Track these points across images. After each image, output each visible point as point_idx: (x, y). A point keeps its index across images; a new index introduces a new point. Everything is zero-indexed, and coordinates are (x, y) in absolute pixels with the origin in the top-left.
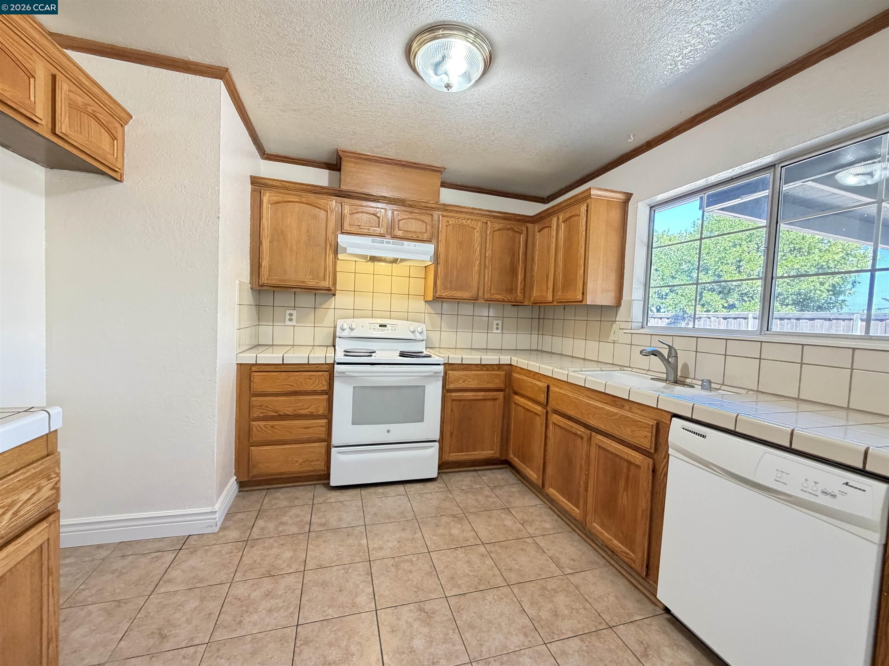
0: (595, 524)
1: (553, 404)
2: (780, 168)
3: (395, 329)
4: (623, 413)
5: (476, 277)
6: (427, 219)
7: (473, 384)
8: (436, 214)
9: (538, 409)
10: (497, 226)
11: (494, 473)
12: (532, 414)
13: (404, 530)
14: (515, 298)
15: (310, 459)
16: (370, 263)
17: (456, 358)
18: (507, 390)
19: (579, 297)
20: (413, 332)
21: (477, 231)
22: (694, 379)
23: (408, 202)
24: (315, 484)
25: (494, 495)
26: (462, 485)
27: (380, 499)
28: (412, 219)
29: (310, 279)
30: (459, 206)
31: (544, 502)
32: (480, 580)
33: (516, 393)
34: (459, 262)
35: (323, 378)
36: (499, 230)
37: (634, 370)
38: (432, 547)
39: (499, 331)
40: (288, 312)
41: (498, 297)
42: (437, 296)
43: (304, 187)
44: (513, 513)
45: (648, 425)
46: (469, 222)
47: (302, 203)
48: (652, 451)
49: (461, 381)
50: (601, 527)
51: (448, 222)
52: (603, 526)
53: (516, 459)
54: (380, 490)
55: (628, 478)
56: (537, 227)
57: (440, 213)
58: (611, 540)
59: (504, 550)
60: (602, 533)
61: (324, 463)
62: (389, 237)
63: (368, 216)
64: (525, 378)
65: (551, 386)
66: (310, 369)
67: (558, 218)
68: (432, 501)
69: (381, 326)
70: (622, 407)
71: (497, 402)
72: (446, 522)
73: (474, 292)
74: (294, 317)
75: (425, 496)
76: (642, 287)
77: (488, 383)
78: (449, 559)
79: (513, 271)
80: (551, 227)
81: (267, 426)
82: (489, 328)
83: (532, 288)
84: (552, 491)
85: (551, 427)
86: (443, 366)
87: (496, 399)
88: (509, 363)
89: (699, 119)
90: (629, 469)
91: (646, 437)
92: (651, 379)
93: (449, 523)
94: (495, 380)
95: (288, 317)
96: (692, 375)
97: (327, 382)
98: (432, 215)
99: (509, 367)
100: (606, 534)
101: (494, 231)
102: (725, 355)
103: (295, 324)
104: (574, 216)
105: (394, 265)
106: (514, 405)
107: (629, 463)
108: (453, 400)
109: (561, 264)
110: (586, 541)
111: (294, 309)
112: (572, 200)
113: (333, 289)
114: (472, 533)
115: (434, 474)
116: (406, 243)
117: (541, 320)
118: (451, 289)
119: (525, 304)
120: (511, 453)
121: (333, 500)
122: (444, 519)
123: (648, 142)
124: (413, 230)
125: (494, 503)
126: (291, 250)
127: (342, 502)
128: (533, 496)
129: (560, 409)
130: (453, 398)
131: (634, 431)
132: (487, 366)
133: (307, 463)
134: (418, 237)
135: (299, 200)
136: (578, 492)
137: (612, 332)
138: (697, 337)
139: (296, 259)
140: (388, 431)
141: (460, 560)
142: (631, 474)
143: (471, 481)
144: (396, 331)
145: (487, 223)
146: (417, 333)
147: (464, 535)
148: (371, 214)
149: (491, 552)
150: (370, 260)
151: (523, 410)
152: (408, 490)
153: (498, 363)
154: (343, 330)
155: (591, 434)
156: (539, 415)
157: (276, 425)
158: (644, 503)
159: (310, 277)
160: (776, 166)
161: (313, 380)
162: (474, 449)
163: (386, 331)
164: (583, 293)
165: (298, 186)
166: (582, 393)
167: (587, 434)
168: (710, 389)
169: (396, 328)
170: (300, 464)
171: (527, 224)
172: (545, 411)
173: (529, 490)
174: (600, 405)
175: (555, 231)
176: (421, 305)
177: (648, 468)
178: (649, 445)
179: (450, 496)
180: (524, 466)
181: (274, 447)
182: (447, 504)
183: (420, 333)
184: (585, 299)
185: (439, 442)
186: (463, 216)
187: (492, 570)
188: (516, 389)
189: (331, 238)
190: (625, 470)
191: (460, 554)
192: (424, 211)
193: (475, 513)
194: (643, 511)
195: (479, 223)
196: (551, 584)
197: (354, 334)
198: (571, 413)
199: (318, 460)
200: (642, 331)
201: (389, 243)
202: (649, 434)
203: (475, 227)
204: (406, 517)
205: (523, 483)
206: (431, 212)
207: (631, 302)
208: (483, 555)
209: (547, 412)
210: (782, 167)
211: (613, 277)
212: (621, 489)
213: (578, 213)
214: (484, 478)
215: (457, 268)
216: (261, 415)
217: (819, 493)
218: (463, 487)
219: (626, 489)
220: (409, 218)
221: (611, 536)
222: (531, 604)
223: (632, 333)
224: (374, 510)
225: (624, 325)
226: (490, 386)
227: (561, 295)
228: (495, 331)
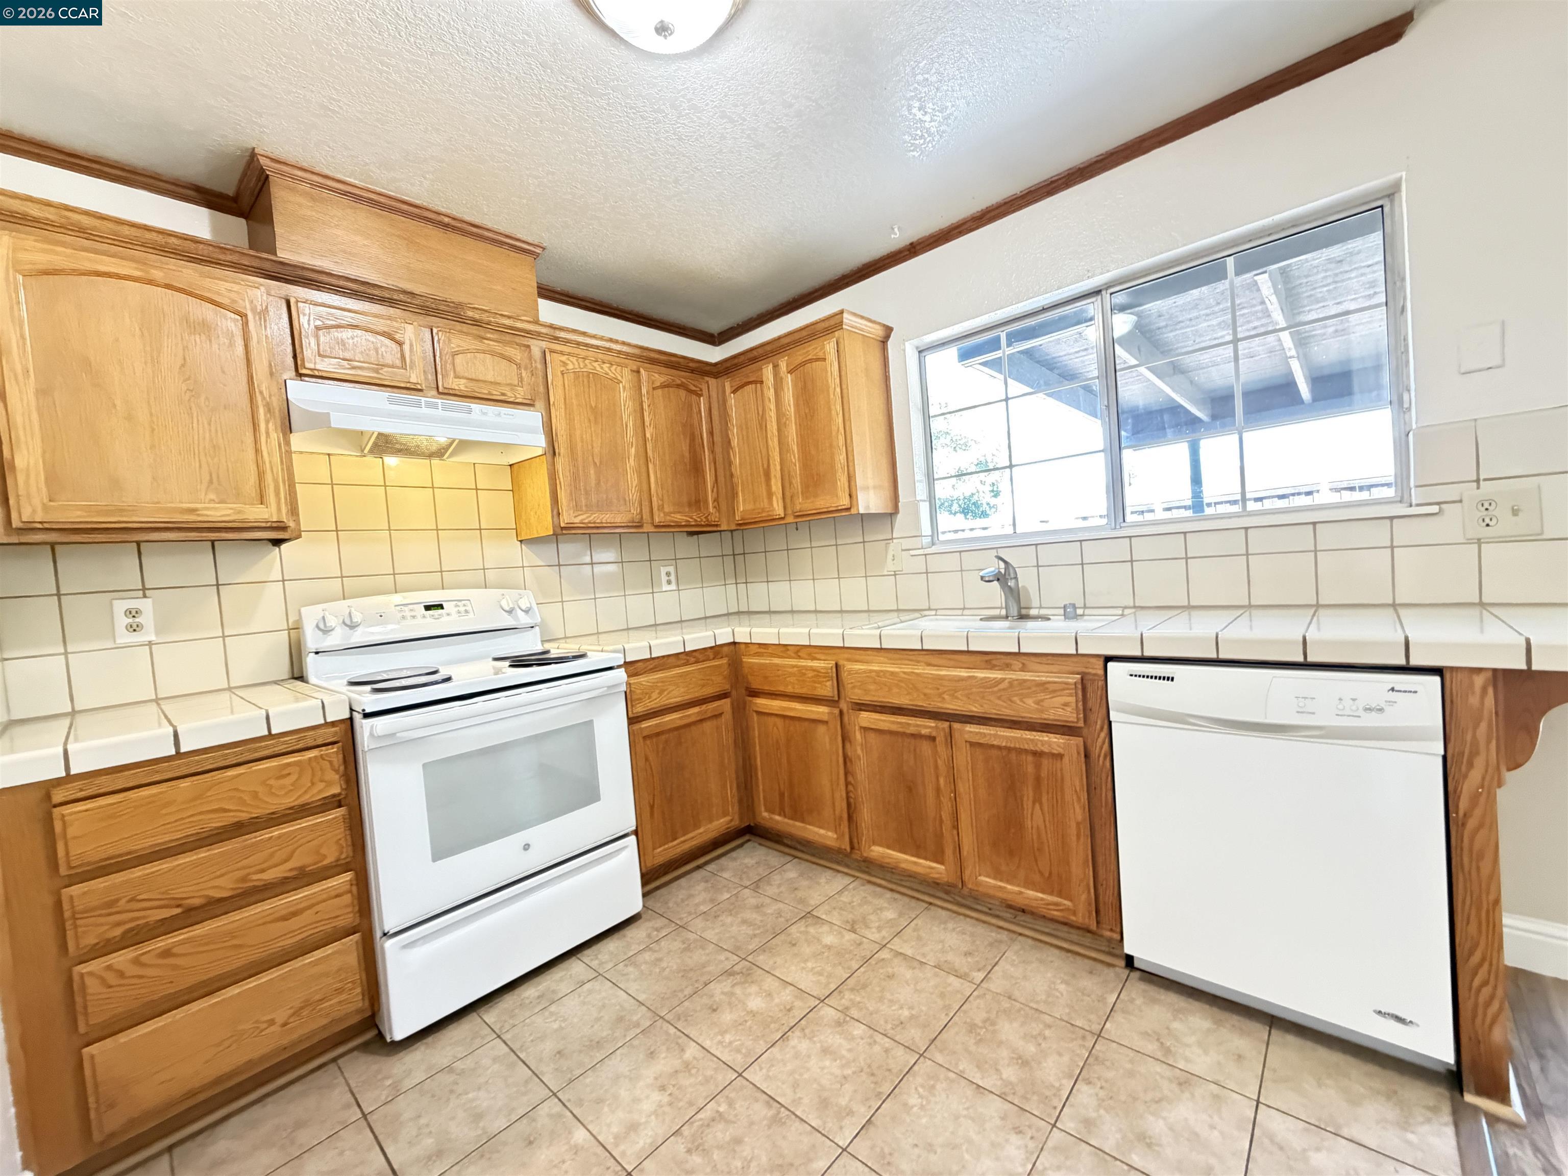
0: (982, 878)
1: (854, 694)
2: (1108, 295)
3: (466, 611)
4: (1014, 677)
5: (632, 480)
6: (516, 354)
7: (676, 695)
8: (537, 346)
9: (821, 711)
10: (659, 379)
11: (735, 859)
12: (806, 724)
13: (651, 1055)
14: (706, 518)
15: (317, 997)
16: (370, 459)
17: (637, 649)
18: (734, 693)
19: (844, 502)
20: (510, 612)
21: (624, 387)
22: (1041, 607)
23: (470, 313)
24: (334, 1060)
25: (768, 901)
26: (697, 905)
27: (547, 1014)
28: (484, 352)
29: (212, 501)
31: (853, 876)
32: (873, 1075)
33: (754, 693)
34: (596, 450)
35: (326, 765)
36: (663, 386)
37: (939, 612)
38: (738, 1061)
39: (673, 586)
40: (120, 606)
41: (676, 518)
42: (563, 525)
43: (153, 236)
44: (824, 917)
45: (1066, 683)
46: (606, 366)
47: (150, 282)
48: (1081, 724)
49: (654, 695)
50: (995, 878)
51: (565, 364)
52: (997, 874)
53: (777, 818)
54: (529, 991)
55: (1038, 780)
56: (727, 385)
57: (544, 344)
58: (1021, 893)
59: (863, 993)
60: (1000, 887)
61: (359, 990)
62: (434, 393)
63: (370, 337)
64: (776, 661)
65: (841, 663)
66: (277, 750)
67: (776, 366)
68: (664, 964)
69: (428, 608)
70: (1007, 667)
71: (723, 719)
72: (723, 993)
73: (634, 512)
74: (147, 619)
75: (640, 958)
76: (925, 479)
77: (703, 686)
78: (789, 1067)
79: (696, 468)
80: (762, 382)
81: (144, 959)
82: (653, 582)
83: (734, 495)
84: (877, 851)
85: (857, 736)
86: (623, 669)
87: (721, 714)
88: (732, 640)
89: (992, 214)
90: (1038, 767)
91: (1066, 704)
92: (981, 620)
93: (731, 994)
94: (713, 678)
95: (122, 621)
96: (1035, 602)
97: (337, 771)
98: (528, 347)
99: (732, 647)
100: (1009, 887)
101: (654, 389)
102: (1082, 564)
103: (153, 638)
104: (811, 361)
105: (435, 462)
106: (757, 718)
107: (1035, 754)
108: (645, 738)
109: (794, 447)
110: (959, 914)
111: (145, 596)
112: (804, 333)
113: (292, 524)
114: (788, 991)
115: (635, 904)
116: (476, 407)
117: (740, 559)
118: (589, 508)
119: (722, 529)
120: (763, 809)
121: (419, 1076)
122: (718, 989)
123: (912, 244)
124: (490, 378)
125: (779, 914)
126: (129, 418)
127: (449, 1069)
128: (829, 873)
129: (875, 699)
130: (645, 734)
131: (1042, 700)
132: (694, 654)
133: (305, 1013)
134: (503, 394)
135: (137, 273)
136: (939, 836)
137: (890, 557)
138: (1036, 545)
139: (153, 447)
140: (527, 847)
141: (809, 1056)
142: (1044, 774)
143: (706, 890)
144: (471, 615)
145: (638, 372)
146: (520, 614)
147: (777, 1001)
148: (377, 333)
149: (847, 1008)
150: (371, 451)
151: (779, 722)
152: (594, 964)
153: (713, 644)
154: (326, 631)
155: (950, 727)
156: (826, 722)
157: (175, 945)
158: (1077, 812)
159: (212, 496)
160: (1104, 292)
161: (294, 777)
162: (696, 826)
163: (445, 619)
164: (850, 496)
165: (126, 230)
166: (918, 662)
167: (944, 729)
168: (1076, 617)
169: (469, 608)
170: (285, 1024)
171: (707, 378)
172: (837, 711)
173: (814, 866)
174: (964, 673)
175: (772, 390)
176: (514, 552)
177: (1078, 753)
178: (1075, 715)
179: (692, 936)
180: (798, 824)
181: (178, 1014)
182: (698, 957)
183: (527, 611)
184: (854, 502)
185: (636, 833)
186: (591, 353)
187: (875, 1042)
188: (756, 685)
189: (268, 388)
190: (1030, 769)
191: (797, 1042)
192: (508, 338)
193: (762, 949)
194: (1078, 824)
195: (626, 371)
196: (977, 1011)
197: (358, 637)
198: (901, 701)
199: (340, 991)
200: (934, 549)
201: (435, 406)
202: (1073, 699)
203: (619, 378)
204: (637, 1025)
205: (796, 857)
206: (526, 341)
207: (911, 505)
208: (839, 1024)
209: (841, 712)
210: (1111, 294)
211: (884, 466)
212: (1028, 803)
213: (821, 355)
214: (726, 875)
215: (595, 464)
216: (118, 932)
217: (1361, 712)
218: (703, 908)
219: (1037, 800)
220: (478, 351)
221: (1018, 885)
222: (978, 1067)
223: (925, 555)
224: (549, 1046)
225: (906, 544)
226: (709, 691)
227: (801, 504)
228: (665, 587)
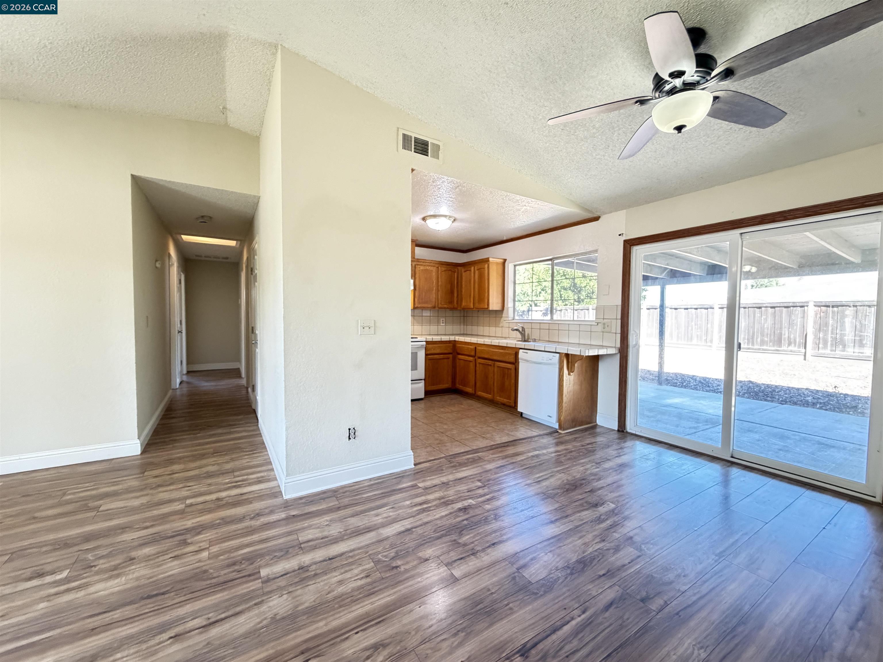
0: (497, 398)
1: (478, 355)
2: (553, 261)
4: (505, 352)
5: (434, 296)
7: (438, 351)
9: (471, 359)
10: (444, 269)
12: (468, 362)
14: (452, 306)
17: (430, 338)
18: (453, 353)
19: (486, 307)
21: (434, 272)
22: (531, 339)
30: (425, 260)
31: (475, 401)
32: (459, 417)
33: (459, 354)
34: (426, 289)
36: (445, 271)
37: (510, 338)
39: (444, 324)
41: (445, 306)
42: (415, 307)
44: (464, 404)
45: (513, 354)
46: (430, 267)
48: (515, 362)
49: (432, 350)
51: (420, 268)
52: (499, 396)
53: (460, 386)
55: (508, 375)
56: (463, 269)
57: (415, 263)
58: (503, 400)
60: (500, 399)
64: (463, 346)
65: (476, 347)
67: (474, 267)
70: (505, 349)
71: (450, 360)
73: (433, 304)
76: (512, 301)
77: (445, 350)
79: (452, 292)
80: (471, 271)
82: (438, 323)
83: (462, 301)
84: (480, 393)
85: (478, 365)
86: (425, 342)
87: (448, 358)
88: (454, 340)
90: (508, 371)
94: (448, 348)
99: (454, 342)
101: (442, 272)
102: (540, 329)
104: (482, 268)
106: (458, 361)
107: (509, 369)
108: (429, 360)
109: (477, 290)
110: (493, 407)
112: (481, 261)
115: (422, 396)
117: (464, 318)
118: (422, 303)
119: (458, 309)
120: (458, 384)
123: (511, 238)
128: (470, 400)
129: (481, 356)
131: (508, 357)
132: (444, 342)
136: (490, 388)
137: (501, 322)
138: (532, 323)
142: (509, 373)
143: (439, 397)
145: (438, 267)
151: (463, 361)
153: (449, 340)
155: (494, 363)
156: (472, 362)
158: (513, 381)
162: (440, 384)
164: (488, 305)
166: (490, 348)
168: (535, 342)
171: (458, 267)
175: (473, 274)
177: (513, 369)
178: (513, 361)
180: (465, 388)
184: (489, 307)
185: (425, 380)
186: (426, 264)
187: (462, 415)
188: (459, 351)
193: (448, 405)
194: (513, 384)
195: (435, 268)
196: (484, 416)
198: (486, 356)
200: (513, 321)
202: (513, 357)
203: (433, 270)
205: (463, 397)
207: (508, 308)
208: (456, 413)
209: (475, 360)
211: (500, 296)
213: (484, 267)
215: (425, 292)
217: (550, 360)
219: (507, 379)
221: (503, 398)
223: (508, 322)
225: (505, 319)
226: (446, 352)
227: (477, 305)
228: (442, 324)
